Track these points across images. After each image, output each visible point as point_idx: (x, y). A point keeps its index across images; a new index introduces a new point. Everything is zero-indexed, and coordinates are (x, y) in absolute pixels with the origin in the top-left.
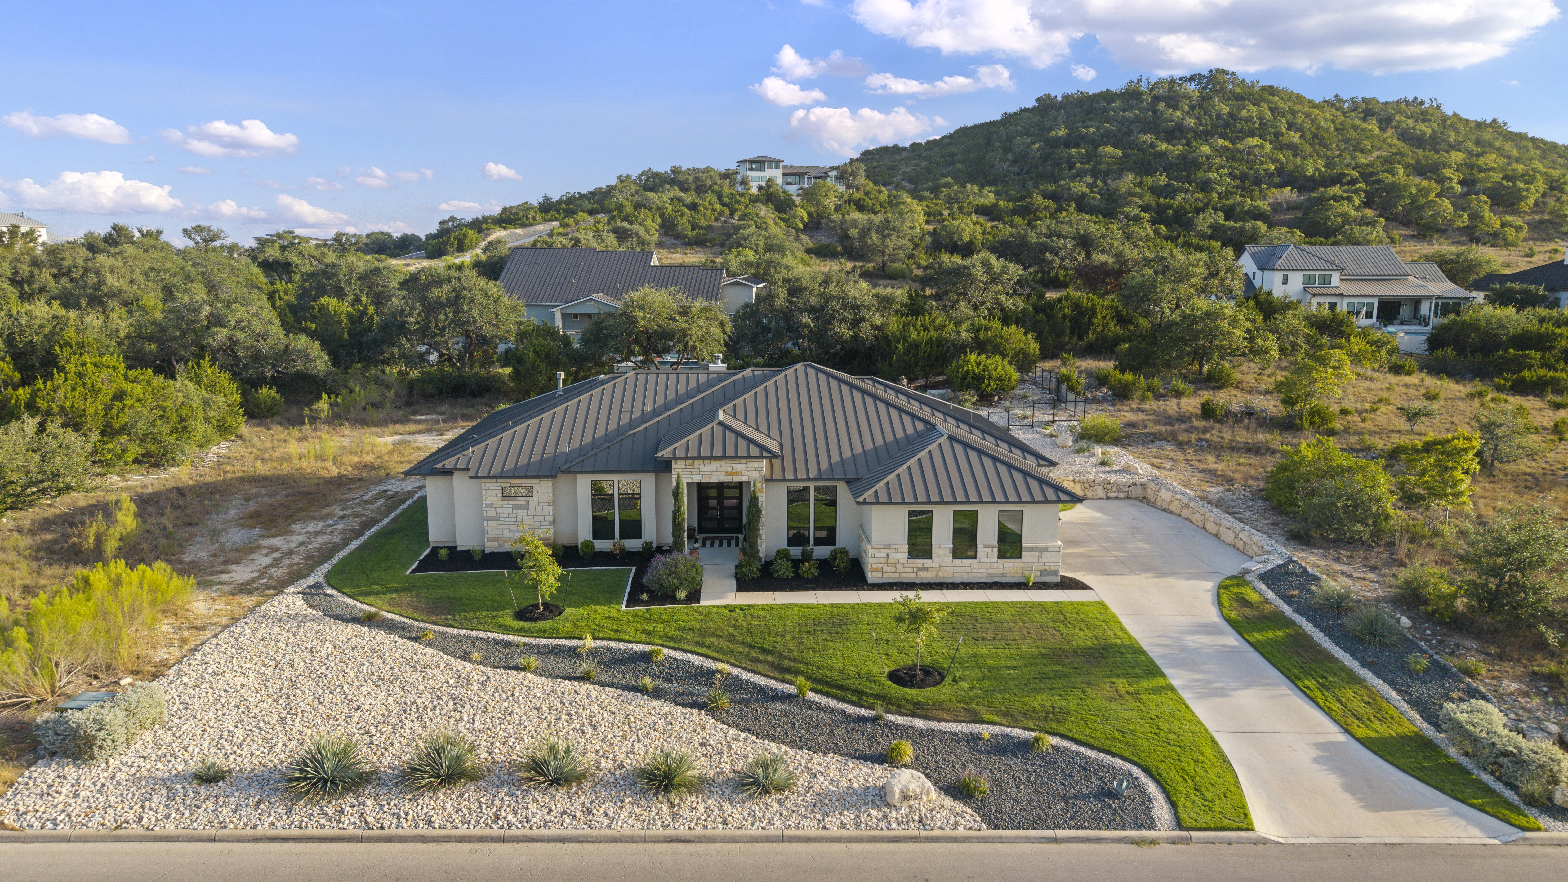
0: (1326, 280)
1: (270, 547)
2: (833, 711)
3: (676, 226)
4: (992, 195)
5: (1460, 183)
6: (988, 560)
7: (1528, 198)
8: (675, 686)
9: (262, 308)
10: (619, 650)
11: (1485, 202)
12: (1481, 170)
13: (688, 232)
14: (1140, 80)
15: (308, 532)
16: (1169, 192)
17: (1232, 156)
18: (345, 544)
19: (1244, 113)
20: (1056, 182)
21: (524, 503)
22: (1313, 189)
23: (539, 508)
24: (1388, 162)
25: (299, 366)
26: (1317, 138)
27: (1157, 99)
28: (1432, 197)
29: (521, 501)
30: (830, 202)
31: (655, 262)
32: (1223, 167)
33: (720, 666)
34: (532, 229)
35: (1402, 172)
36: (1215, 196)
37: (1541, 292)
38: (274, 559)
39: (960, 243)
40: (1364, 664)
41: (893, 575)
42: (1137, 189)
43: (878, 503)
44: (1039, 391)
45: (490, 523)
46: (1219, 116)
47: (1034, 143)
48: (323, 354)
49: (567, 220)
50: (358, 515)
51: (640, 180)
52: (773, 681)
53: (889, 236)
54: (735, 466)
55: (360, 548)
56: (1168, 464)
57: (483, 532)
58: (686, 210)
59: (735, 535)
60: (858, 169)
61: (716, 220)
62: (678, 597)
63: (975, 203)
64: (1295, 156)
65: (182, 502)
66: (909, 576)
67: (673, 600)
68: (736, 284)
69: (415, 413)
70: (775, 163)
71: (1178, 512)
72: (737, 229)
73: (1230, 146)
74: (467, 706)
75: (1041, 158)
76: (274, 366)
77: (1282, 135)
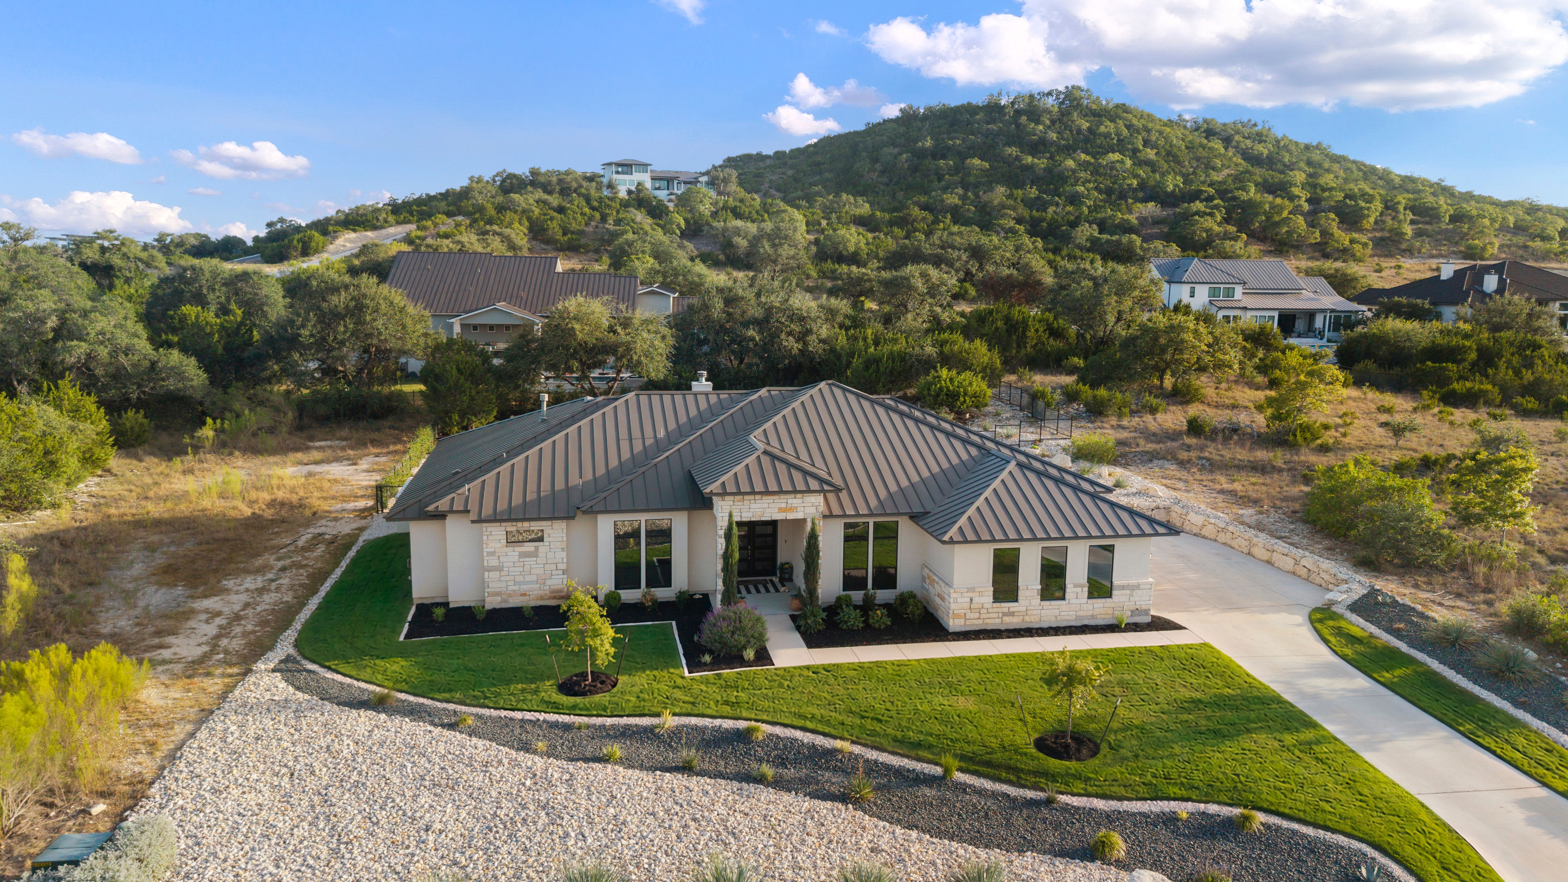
0: (1230, 293)
1: (207, 611)
2: (994, 795)
3: (546, 230)
4: (867, 205)
5: (1307, 201)
6: (1077, 601)
7: (1369, 216)
8: (790, 773)
9: (126, 318)
10: (706, 727)
11: (1334, 220)
12: (1324, 190)
13: (559, 236)
14: (1000, 94)
15: (247, 590)
16: (1039, 204)
17: (1096, 170)
18: (302, 605)
19: (1102, 129)
20: (926, 193)
21: (533, 549)
22: (1176, 205)
23: (550, 555)
24: (1240, 179)
25: (171, 384)
26: (1171, 155)
27: (1018, 112)
28: (1285, 214)
29: (529, 547)
30: (705, 209)
31: (559, 268)
32: (1089, 181)
33: (838, 744)
34: (384, 232)
35: (1253, 189)
36: (1085, 210)
37: (1427, 306)
38: (220, 627)
39: (845, 253)
40: (1517, 704)
41: (976, 622)
42: (1011, 202)
43: (966, 541)
44: (1008, 408)
45: (492, 574)
46: (1079, 131)
47: (900, 154)
48: (200, 372)
49: (424, 223)
50: (299, 566)
51: (494, 181)
52: (906, 760)
53: (781, 245)
54: (790, 501)
55: (320, 607)
56: (1181, 485)
57: (483, 584)
58: (555, 214)
59: (768, 578)
60: (729, 175)
61: (587, 224)
62: (746, 658)
63: (852, 213)
64: (1154, 171)
65: (69, 555)
66: (993, 621)
67: (743, 662)
68: (653, 293)
69: (312, 439)
70: (643, 166)
71: (1213, 536)
72: (615, 235)
73: (1093, 160)
74: (567, 817)
75: (909, 169)
76: (139, 386)
77: (1140, 151)
